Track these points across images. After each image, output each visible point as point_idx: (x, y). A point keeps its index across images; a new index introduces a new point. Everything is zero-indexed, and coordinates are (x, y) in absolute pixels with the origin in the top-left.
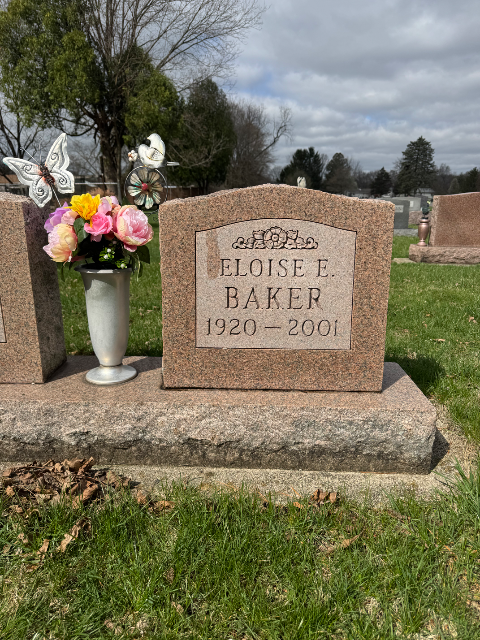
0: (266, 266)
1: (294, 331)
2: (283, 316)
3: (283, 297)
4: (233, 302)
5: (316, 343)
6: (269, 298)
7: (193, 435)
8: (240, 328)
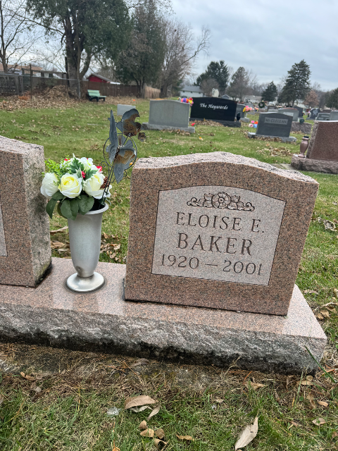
0: (212, 221)
1: (227, 269)
2: (220, 257)
3: (222, 244)
4: (183, 244)
5: (243, 279)
6: (211, 243)
7: (145, 340)
8: (186, 263)
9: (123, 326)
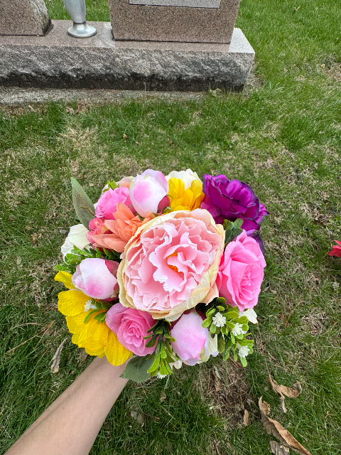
7: (134, 70)
9: (117, 59)
